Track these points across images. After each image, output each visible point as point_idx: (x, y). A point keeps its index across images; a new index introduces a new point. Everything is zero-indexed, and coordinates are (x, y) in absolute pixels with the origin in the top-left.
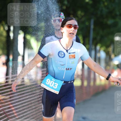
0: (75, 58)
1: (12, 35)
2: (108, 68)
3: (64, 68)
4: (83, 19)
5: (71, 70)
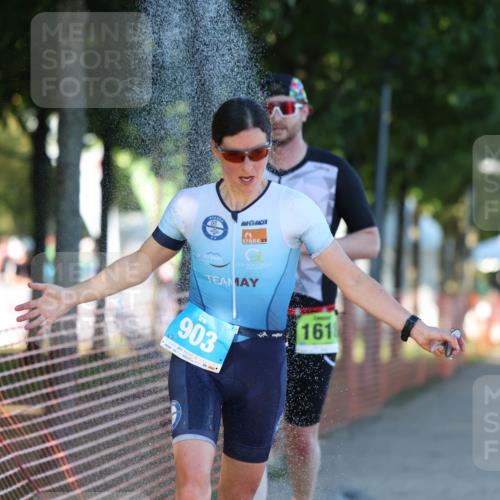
0: (264, 240)
1: (53, 150)
2: (452, 286)
3: (229, 280)
4: (350, 85)
5: (254, 286)
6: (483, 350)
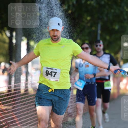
6: (125, 92)
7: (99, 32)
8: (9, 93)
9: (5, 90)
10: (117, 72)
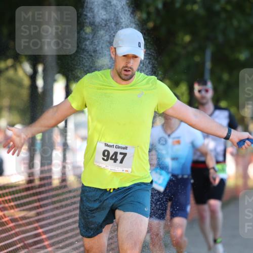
7: (208, 65)
8: (30, 185)
9: (20, 180)
10: (244, 144)
